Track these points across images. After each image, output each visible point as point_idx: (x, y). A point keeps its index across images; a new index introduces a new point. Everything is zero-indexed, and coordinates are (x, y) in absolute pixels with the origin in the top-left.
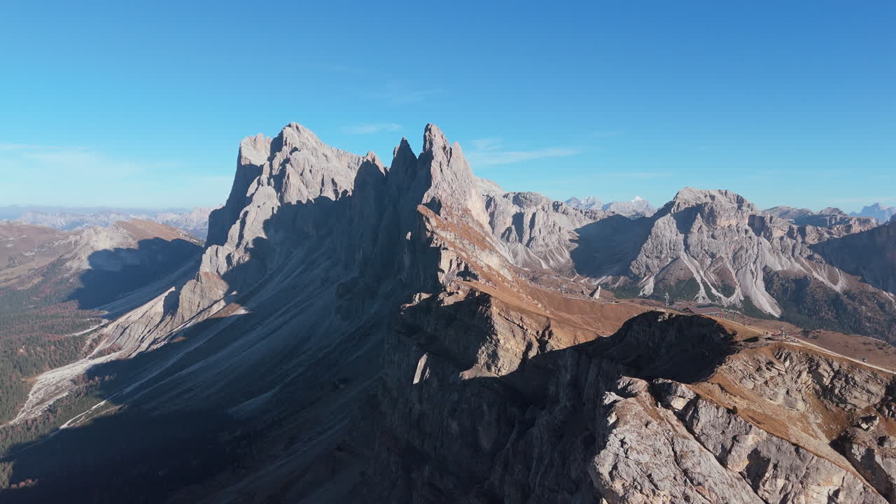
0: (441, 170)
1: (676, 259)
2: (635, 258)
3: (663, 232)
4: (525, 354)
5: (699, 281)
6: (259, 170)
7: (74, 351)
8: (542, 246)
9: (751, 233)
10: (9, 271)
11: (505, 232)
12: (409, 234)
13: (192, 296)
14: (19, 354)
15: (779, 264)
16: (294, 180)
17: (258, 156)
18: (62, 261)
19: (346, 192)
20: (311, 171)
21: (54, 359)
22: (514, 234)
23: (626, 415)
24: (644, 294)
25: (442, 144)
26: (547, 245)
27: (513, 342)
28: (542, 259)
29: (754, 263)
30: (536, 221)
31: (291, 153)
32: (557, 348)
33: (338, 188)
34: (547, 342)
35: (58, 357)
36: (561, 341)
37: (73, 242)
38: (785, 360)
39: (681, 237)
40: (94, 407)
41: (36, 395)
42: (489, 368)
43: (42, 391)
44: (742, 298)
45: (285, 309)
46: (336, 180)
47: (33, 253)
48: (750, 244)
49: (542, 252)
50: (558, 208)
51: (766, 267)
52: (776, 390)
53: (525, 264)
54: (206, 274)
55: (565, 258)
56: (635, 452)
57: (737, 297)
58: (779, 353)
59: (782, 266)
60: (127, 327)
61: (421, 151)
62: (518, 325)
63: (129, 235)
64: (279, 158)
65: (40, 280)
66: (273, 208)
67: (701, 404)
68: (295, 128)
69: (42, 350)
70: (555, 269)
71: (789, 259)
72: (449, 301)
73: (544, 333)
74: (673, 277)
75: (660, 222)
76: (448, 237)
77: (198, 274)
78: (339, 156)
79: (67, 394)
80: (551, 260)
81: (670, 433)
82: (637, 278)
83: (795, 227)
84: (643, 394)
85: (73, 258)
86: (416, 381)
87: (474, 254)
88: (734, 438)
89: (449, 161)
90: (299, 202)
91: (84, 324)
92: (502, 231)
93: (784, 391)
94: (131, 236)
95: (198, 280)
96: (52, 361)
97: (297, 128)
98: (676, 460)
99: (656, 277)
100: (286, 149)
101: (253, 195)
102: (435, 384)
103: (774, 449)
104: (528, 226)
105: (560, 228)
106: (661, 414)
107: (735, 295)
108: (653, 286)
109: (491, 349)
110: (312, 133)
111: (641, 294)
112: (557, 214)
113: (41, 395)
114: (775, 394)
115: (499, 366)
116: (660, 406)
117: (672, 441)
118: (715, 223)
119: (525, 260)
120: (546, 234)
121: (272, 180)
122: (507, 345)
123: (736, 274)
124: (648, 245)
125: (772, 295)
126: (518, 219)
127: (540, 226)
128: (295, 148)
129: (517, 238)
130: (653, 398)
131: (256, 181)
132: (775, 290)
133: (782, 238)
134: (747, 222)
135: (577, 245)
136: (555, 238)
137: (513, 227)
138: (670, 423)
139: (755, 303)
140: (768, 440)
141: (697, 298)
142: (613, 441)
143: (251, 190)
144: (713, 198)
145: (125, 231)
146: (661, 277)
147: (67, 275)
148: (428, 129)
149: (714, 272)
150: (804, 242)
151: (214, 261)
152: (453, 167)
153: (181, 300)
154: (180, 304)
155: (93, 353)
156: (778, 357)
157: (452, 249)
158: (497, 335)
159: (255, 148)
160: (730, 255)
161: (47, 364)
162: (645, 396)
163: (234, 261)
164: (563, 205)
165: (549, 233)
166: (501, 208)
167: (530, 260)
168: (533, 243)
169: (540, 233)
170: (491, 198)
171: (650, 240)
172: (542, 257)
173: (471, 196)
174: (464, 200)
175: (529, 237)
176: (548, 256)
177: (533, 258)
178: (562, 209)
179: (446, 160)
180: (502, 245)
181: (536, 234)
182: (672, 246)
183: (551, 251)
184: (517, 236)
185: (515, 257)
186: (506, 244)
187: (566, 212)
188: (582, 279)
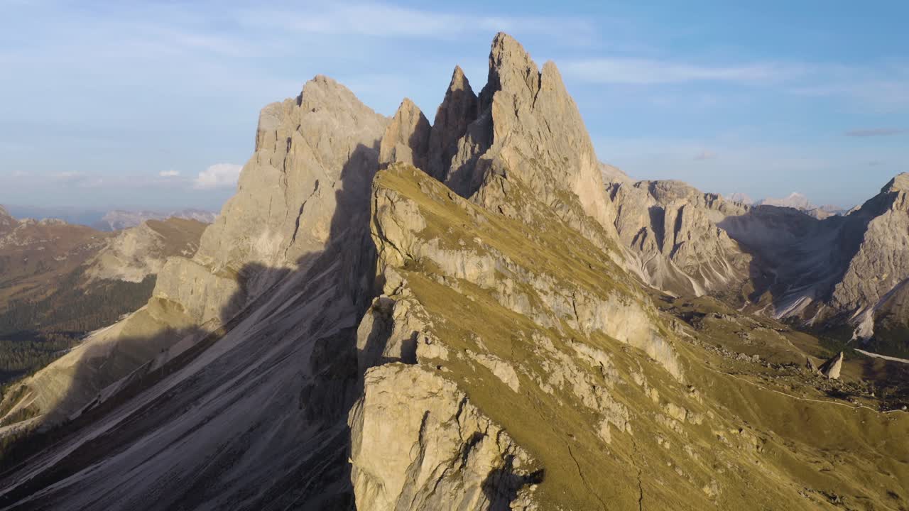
0: (517, 113)
2: (840, 279)
3: (882, 239)
8: (692, 257)
10: (33, 278)
11: (636, 238)
18: (80, 269)
22: (651, 235)
24: (859, 338)
25: (521, 64)
26: (700, 256)
28: (692, 277)
30: (684, 220)
47: (65, 258)
49: (692, 267)
50: (711, 203)
53: (667, 285)
55: (727, 276)
63: (158, 237)
65: (55, 290)
68: (323, 82)
70: (709, 293)
74: (903, 310)
75: (877, 223)
80: (706, 280)
82: (845, 310)
85: (95, 264)
89: (535, 98)
92: (633, 234)
94: (161, 239)
97: (326, 82)
99: (876, 311)
104: (671, 228)
108: (872, 324)
111: (855, 337)
112: (709, 211)
119: (667, 279)
120: (697, 239)
124: (860, 258)
126: (657, 216)
127: (689, 227)
128: (313, 107)
129: (656, 245)
136: (711, 245)
137: (650, 228)
145: (156, 232)
146: (883, 309)
147: (83, 286)
148: (497, 42)
152: (544, 111)
155: (6, 416)
164: (719, 199)
165: (702, 238)
166: (631, 201)
167: (674, 279)
168: (679, 253)
169: (689, 238)
170: (617, 187)
171: (862, 250)
172: (692, 274)
173: (578, 168)
174: (562, 174)
175: (673, 244)
176: (701, 272)
177: (678, 276)
178: (717, 204)
179: (528, 94)
180: (631, 254)
181: (683, 240)
182: (897, 260)
183: (705, 264)
184: (655, 241)
185: (651, 273)
186: (638, 253)
187: (723, 209)
188: (756, 310)
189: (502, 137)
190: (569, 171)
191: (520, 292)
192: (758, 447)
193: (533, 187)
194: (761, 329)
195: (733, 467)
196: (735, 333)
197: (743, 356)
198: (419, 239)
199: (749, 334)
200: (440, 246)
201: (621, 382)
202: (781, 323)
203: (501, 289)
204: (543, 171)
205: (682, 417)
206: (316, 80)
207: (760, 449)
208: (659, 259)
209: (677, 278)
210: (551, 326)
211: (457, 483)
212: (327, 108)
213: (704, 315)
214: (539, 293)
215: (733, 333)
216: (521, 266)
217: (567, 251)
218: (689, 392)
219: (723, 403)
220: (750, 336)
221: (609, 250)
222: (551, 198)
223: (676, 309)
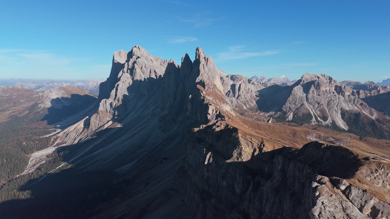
0: (204, 68)
1: (302, 105)
2: (284, 104)
3: (297, 93)
4: (253, 153)
5: (313, 114)
6: (122, 66)
7: (46, 144)
8: (243, 98)
9: (336, 93)
10: (14, 108)
11: (228, 92)
12: (191, 96)
13: (95, 121)
14: (23, 145)
15: (348, 107)
16: (138, 70)
17: (122, 60)
18: (36, 104)
19: (160, 76)
20: (145, 67)
21: (38, 147)
22: (231, 93)
23: (323, 192)
24: (288, 120)
25: (204, 56)
26: (246, 98)
27: (248, 149)
28: (243, 104)
29: (337, 106)
30: (241, 87)
31: (137, 59)
32: (266, 151)
33: (157, 74)
34: (262, 149)
35: (40, 146)
36: (268, 148)
37: (41, 95)
38: (382, 169)
39: (305, 95)
40: (57, 168)
41: (32, 162)
42: (238, 159)
43: (34, 161)
44: (331, 122)
45: (136, 127)
46: (156, 71)
47: (24, 100)
48: (335, 98)
49: (244, 101)
50: (250, 82)
51: (342, 108)
52: (379, 181)
53: (236, 107)
54: (101, 111)
55: (254, 104)
56: (328, 207)
57: (329, 121)
58: (379, 166)
59: (349, 108)
60: (69, 134)
61: (194, 59)
62: (250, 141)
63: (65, 93)
64: (132, 61)
65: (28, 112)
66: (129, 83)
67: (352, 188)
68: (138, 48)
69: (33, 143)
70: (248, 109)
71: (352, 105)
72: (218, 129)
73: (261, 144)
74: (301, 113)
75: (295, 88)
76: (210, 99)
77: (98, 111)
78: (157, 60)
79: (45, 162)
80: (247, 105)
81: (340, 199)
82: (285, 113)
83: (355, 91)
84: (328, 183)
85: (41, 103)
86: (206, 163)
87: (221, 106)
88: (366, 201)
89: (207, 64)
90: (141, 80)
91: (49, 132)
93: (382, 181)
95: (98, 114)
96: (37, 147)
97: (139, 48)
98: (343, 210)
99: (294, 112)
100: (134, 57)
101: (121, 77)
102: (214, 165)
103: (381, 206)
104: (237, 90)
105: (251, 91)
106: (336, 191)
107: (328, 120)
108: (292, 116)
109: (239, 151)
110: (145, 50)
111: (287, 120)
112: (250, 84)
113: (34, 162)
114: (379, 183)
115: (242, 158)
116: (335, 188)
117: (341, 202)
118: (319, 89)
119: (236, 105)
120: (245, 93)
121: (129, 70)
122: (245, 150)
123: (329, 111)
124: (290, 98)
125: (344, 121)
126: (233, 86)
127: (243, 90)
128: (138, 56)
129: (233, 95)
130: (332, 185)
131: (122, 71)
132: (346, 119)
133: (349, 96)
134: (334, 89)
135: (259, 98)
136: (249, 95)
137: (231, 90)
138: (340, 195)
139: (337, 124)
140: (379, 202)
141: (312, 122)
142: (319, 202)
143: (120, 75)
144: (318, 77)
145: (63, 91)
146: (296, 112)
147: (39, 110)
148: (197, 49)
149: (319, 110)
150: (359, 97)
151: (105, 105)
152: (209, 66)
153: (91, 122)
154: (91, 124)
155: (54, 145)
156: (379, 167)
157: (213, 105)
158: (241, 146)
159: (120, 56)
160: (326, 103)
161: (35, 149)
162: (329, 184)
163: (113, 106)
164: (252, 81)
165: (247, 93)
166: (226, 82)
168: (240, 98)
169: (243, 93)
170: (222, 78)
171: (291, 96)
175: (238, 95)
176: (246, 103)
178: (252, 82)
181: (241, 93)
182: (301, 99)
183: (247, 101)
185: (232, 103)
186: (228, 97)
187: (253, 84)
188: (261, 113)
189: (202, 73)
190: (214, 80)
209: (239, 105)
213: (245, 113)
218: (236, 118)
222: (212, 86)
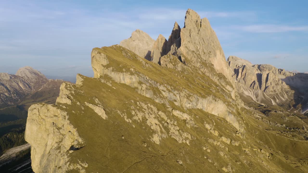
8: (272, 91)
11: (251, 84)
22: (257, 83)
25: (195, 20)
26: (275, 91)
30: (269, 78)
49: (272, 95)
50: (281, 72)
55: (285, 98)
70: (278, 105)
80: (277, 100)
89: (199, 31)
92: (250, 83)
104: (264, 81)
112: (280, 75)
119: (262, 99)
120: (274, 85)
126: (259, 77)
127: (271, 81)
129: (258, 87)
136: (279, 87)
137: (257, 81)
152: (202, 34)
164: (283, 71)
165: (276, 84)
166: (250, 71)
167: (265, 99)
168: (267, 90)
169: (271, 85)
170: (244, 66)
172: (272, 97)
173: (215, 55)
174: (207, 57)
175: (265, 86)
176: (275, 96)
177: (267, 98)
178: (283, 72)
179: (197, 29)
180: (250, 90)
181: (269, 85)
183: (277, 94)
184: (258, 85)
185: (257, 97)
186: (252, 90)
187: (285, 74)
188: (295, 111)
189: (184, 43)
190: (211, 56)
191: (149, 89)
192: (269, 157)
193: (192, 60)
194: (292, 116)
195: (247, 162)
196: (282, 117)
197: (279, 124)
198: (104, 68)
199: (286, 118)
200: (113, 71)
201: (196, 126)
202: (304, 115)
203: (140, 88)
204: (197, 55)
205: (228, 142)
206: (136, 31)
207: (270, 158)
208: (260, 92)
209: (266, 99)
210: (162, 103)
211: (58, 151)
212: (138, 40)
213: (270, 111)
214: (162, 91)
215: (281, 118)
216: (154, 81)
217: (194, 81)
218: (236, 133)
219: (261, 141)
220: (287, 119)
221: (227, 85)
222: (199, 64)
223: (261, 109)
